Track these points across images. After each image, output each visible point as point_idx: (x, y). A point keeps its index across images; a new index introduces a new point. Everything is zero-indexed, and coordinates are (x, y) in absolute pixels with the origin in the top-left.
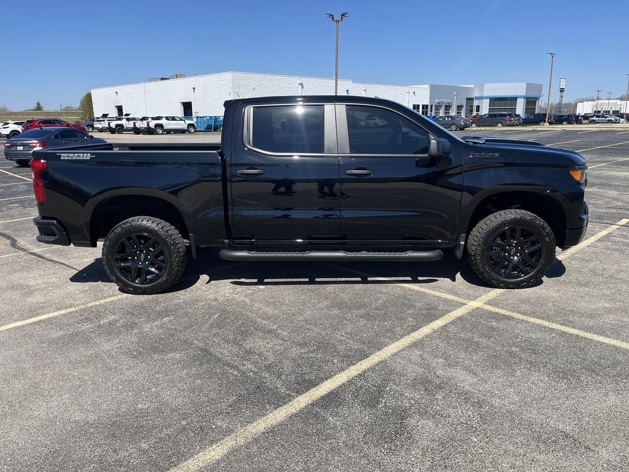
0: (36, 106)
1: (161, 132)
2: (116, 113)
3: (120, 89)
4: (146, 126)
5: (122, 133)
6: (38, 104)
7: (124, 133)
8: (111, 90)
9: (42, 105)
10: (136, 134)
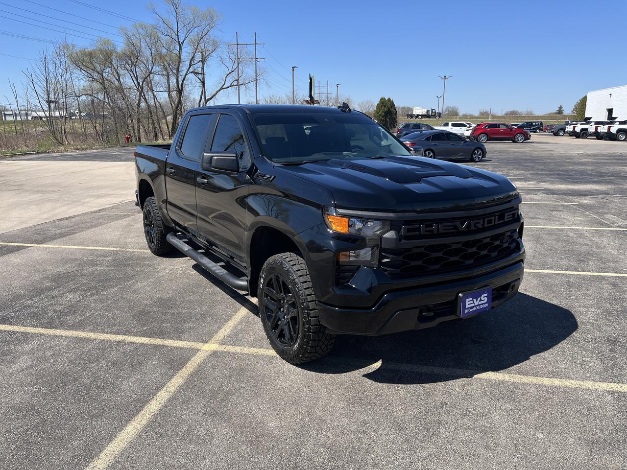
0: (558, 109)
1: (623, 138)
2: (606, 115)
3: (615, 91)
4: (606, 131)
5: (586, 138)
6: (560, 108)
7: (588, 137)
8: (605, 92)
9: (564, 109)
10: (598, 139)
